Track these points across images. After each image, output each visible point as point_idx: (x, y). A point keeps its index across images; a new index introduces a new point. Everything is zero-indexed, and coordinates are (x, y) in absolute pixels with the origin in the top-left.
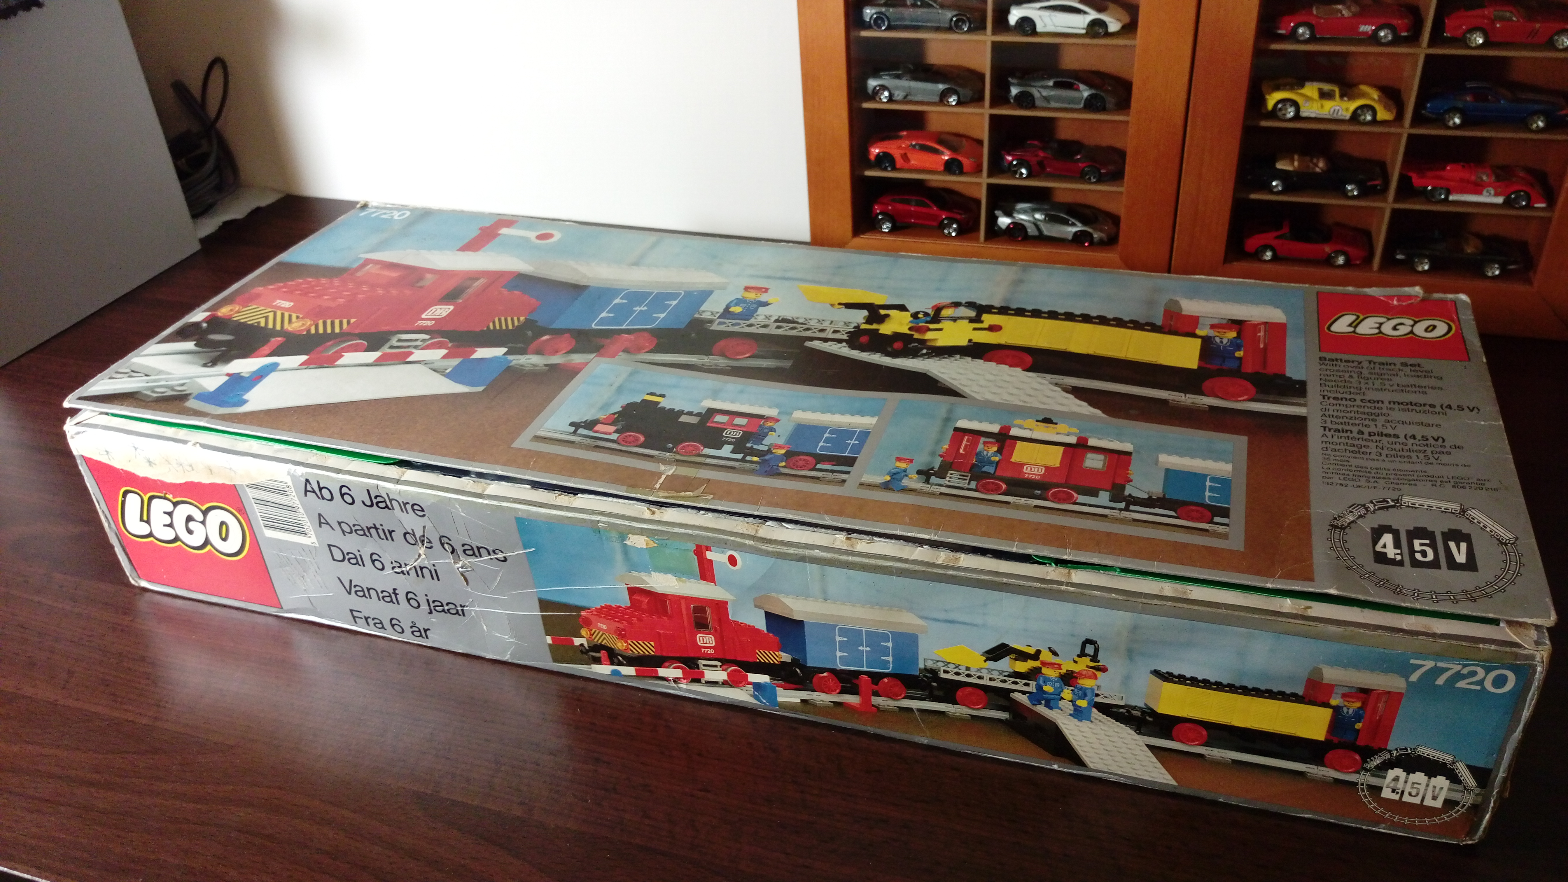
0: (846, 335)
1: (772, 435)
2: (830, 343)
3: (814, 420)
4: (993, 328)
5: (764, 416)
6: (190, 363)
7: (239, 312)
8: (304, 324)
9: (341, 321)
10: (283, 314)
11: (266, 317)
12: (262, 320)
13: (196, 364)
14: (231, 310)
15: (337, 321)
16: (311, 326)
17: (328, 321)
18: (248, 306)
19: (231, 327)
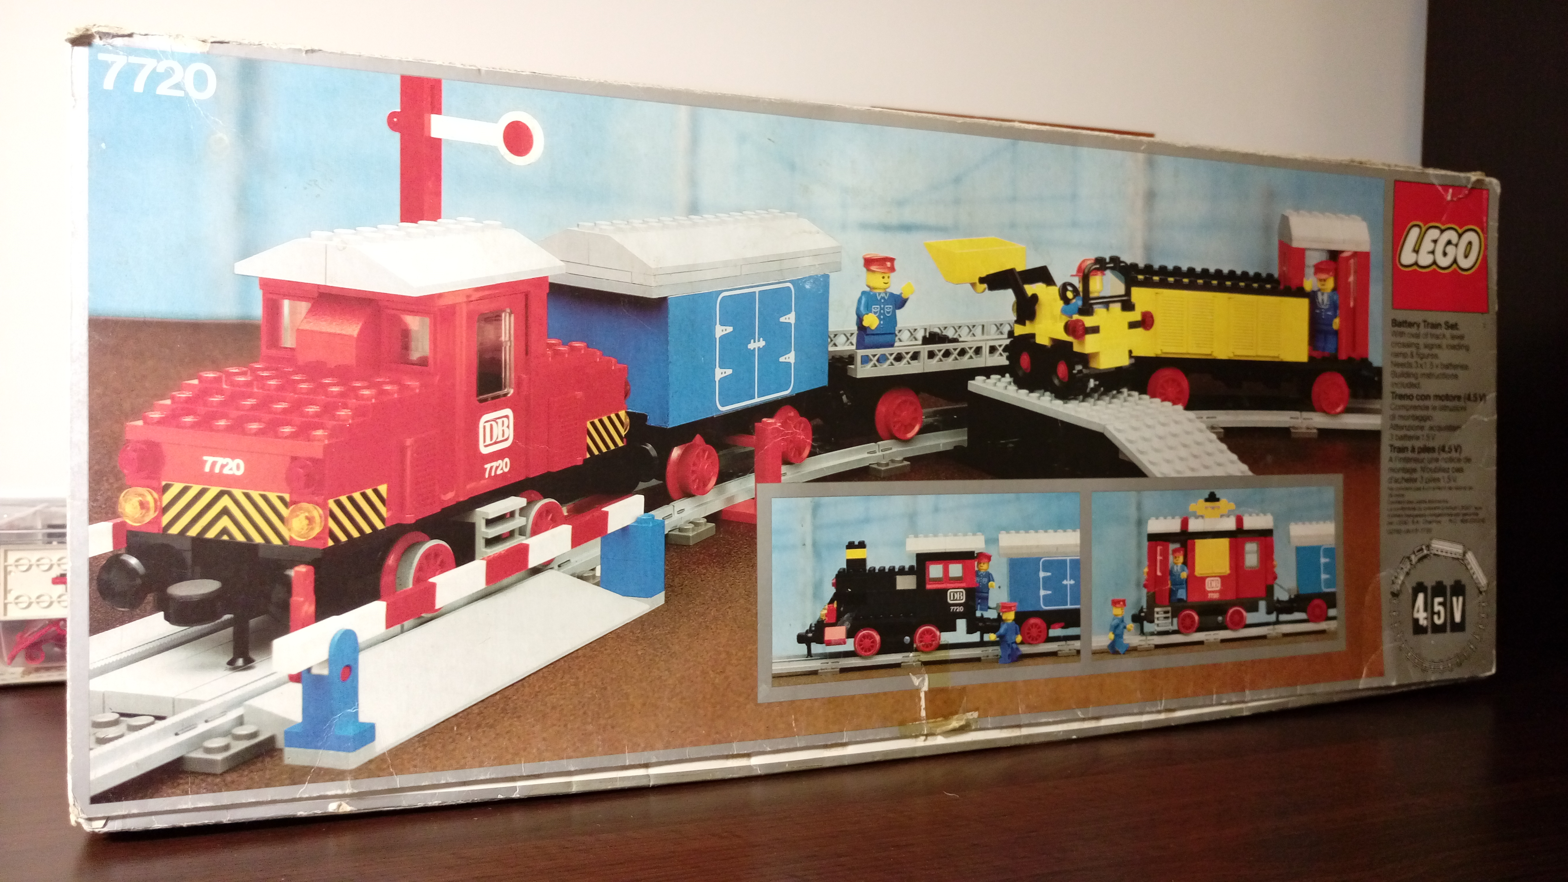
0: (1005, 355)
1: (992, 587)
2: (994, 377)
3: (1022, 547)
4: (1146, 322)
5: (973, 553)
6: (202, 667)
7: (165, 510)
8: (310, 520)
9: (364, 495)
10: (248, 496)
11: (225, 511)
12: (225, 522)
13: (214, 666)
14: (143, 505)
15: (357, 496)
16: (326, 521)
17: (344, 499)
18: (167, 488)
19: (188, 556)
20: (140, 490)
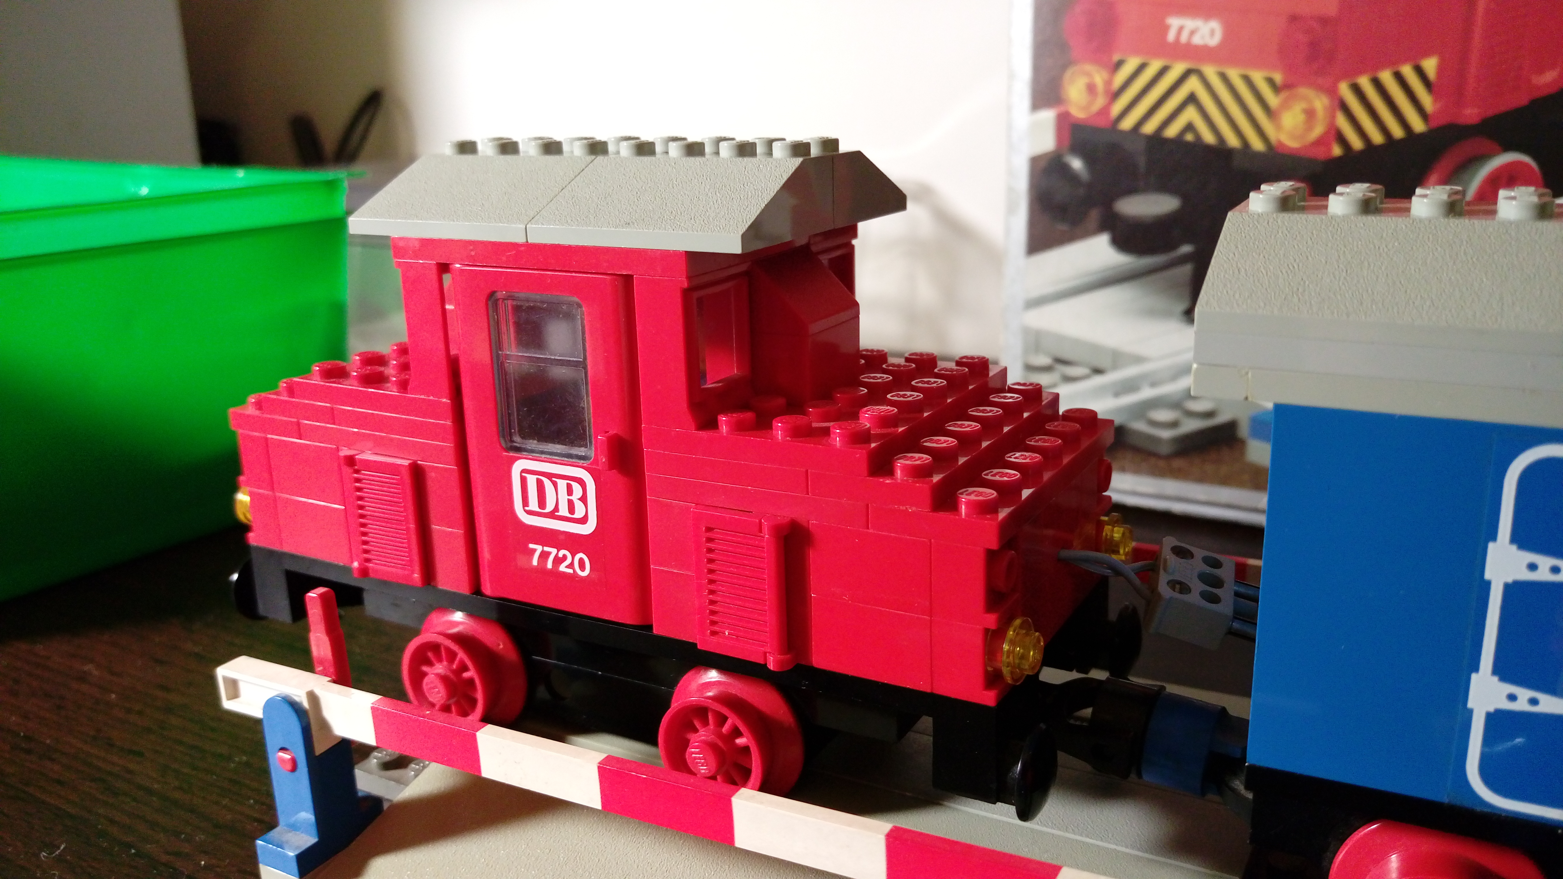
6: (1152, 313)
7: (1116, 95)
8: (1310, 114)
9: (1400, 78)
10: (1224, 78)
11: (1192, 99)
12: (1190, 114)
13: (1166, 314)
14: (1091, 89)
15: (1386, 77)
16: (1333, 117)
17: (1364, 82)
18: (1119, 65)
19: (1142, 162)
20: (1089, 67)
